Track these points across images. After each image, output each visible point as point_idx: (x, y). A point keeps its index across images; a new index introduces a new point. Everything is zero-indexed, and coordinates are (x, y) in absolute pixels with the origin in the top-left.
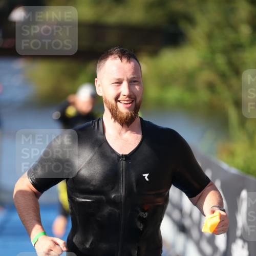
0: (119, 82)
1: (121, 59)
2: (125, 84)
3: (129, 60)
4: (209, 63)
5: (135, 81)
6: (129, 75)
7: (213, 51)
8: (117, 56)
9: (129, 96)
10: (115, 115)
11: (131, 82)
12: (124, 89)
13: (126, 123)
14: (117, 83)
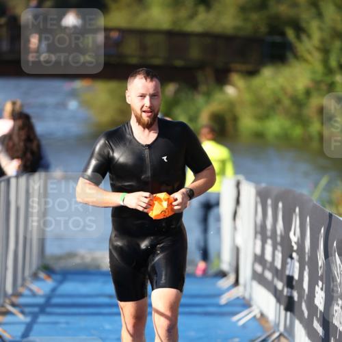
0: (143, 96)
1: (146, 79)
3: (152, 80)
6: (151, 91)
8: (143, 76)
9: (150, 107)
11: (152, 96)
14: (141, 96)
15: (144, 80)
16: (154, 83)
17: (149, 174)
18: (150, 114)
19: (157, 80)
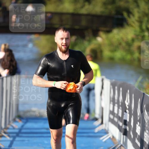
0: (62, 39)
1: (63, 31)
2: (64, 40)
3: (66, 32)
6: (66, 37)
8: (62, 30)
9: (65, 44)
10: (61, 50)
11: (66, 39)
13: (64, 52)
14: (61, 39)
16: (67, 33)
17: (66, 73)
18: (65, 47)
19: (68, 32)
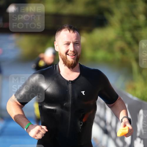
0: (68, 44)
1: (70, 31)
2: (71, 45)
3: (74, 32)
4: (121, 37)
5: (77, 44)
7: (123, 30)
8: (67, 29)
9: (74, 52)
10: (65, 62)
11: (75, 44)
12: (71, 48)
13: (72, 67)
14: (67, 44)
15: (68, 32)
16: (76, 33)
